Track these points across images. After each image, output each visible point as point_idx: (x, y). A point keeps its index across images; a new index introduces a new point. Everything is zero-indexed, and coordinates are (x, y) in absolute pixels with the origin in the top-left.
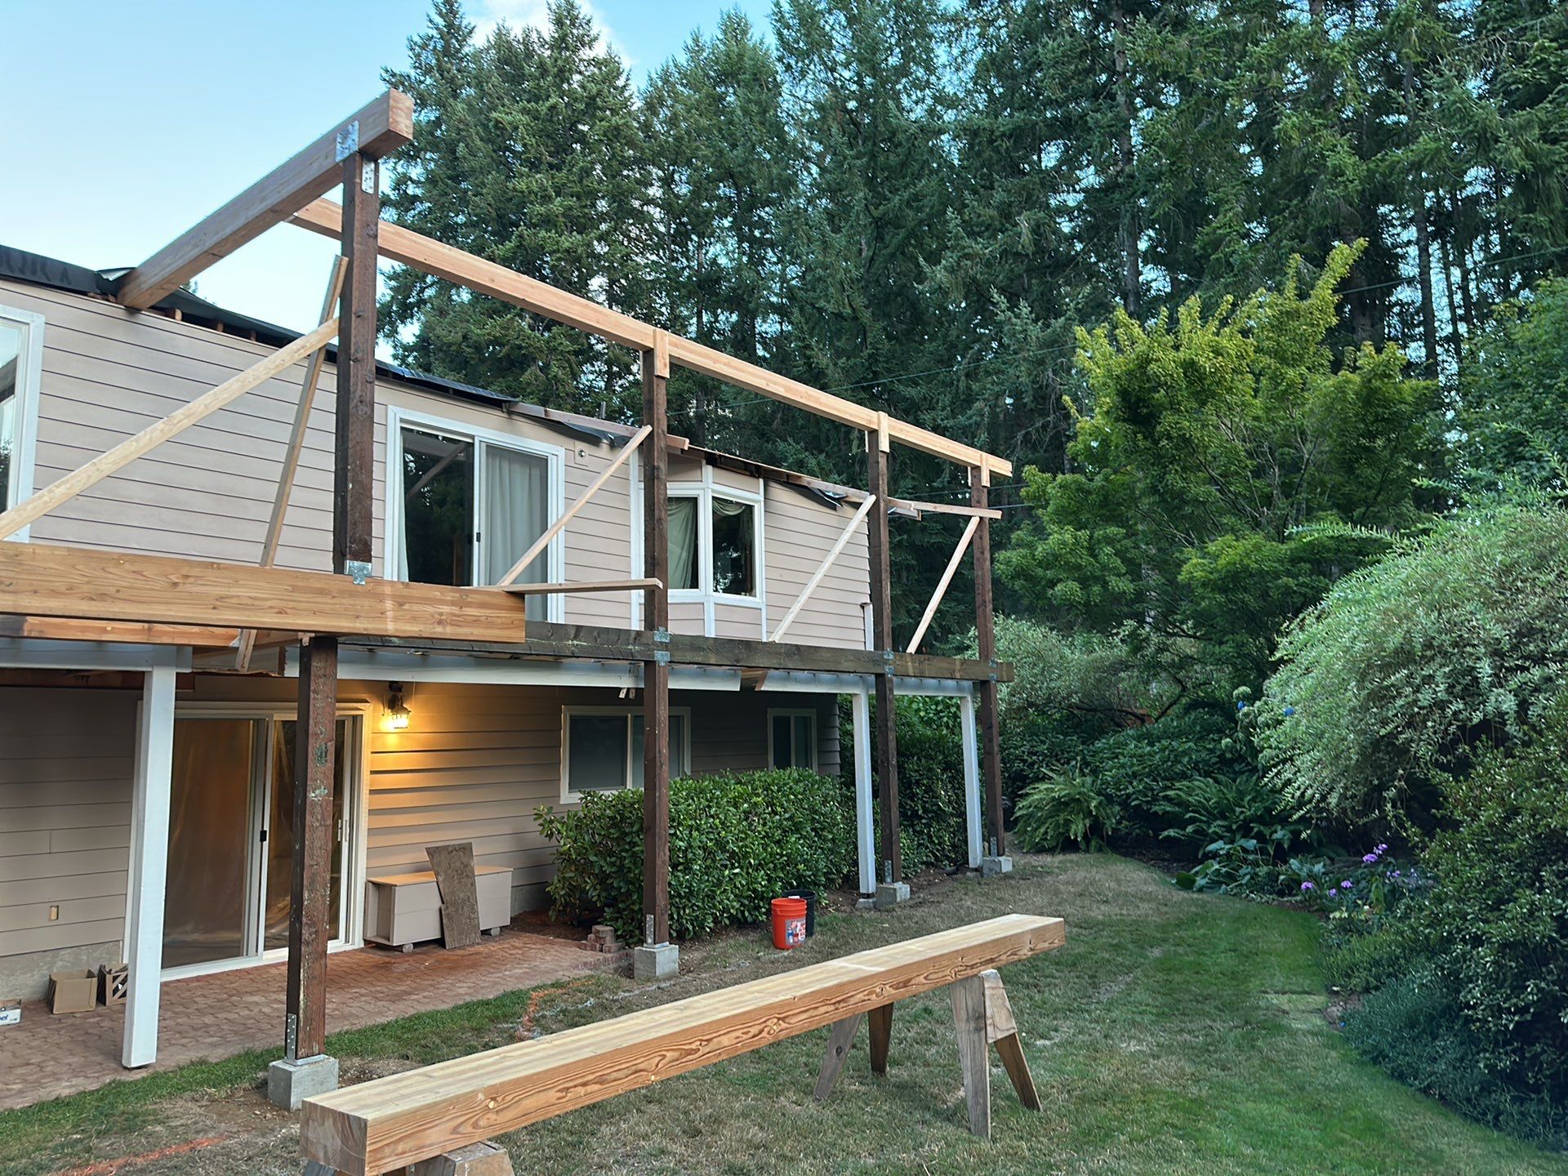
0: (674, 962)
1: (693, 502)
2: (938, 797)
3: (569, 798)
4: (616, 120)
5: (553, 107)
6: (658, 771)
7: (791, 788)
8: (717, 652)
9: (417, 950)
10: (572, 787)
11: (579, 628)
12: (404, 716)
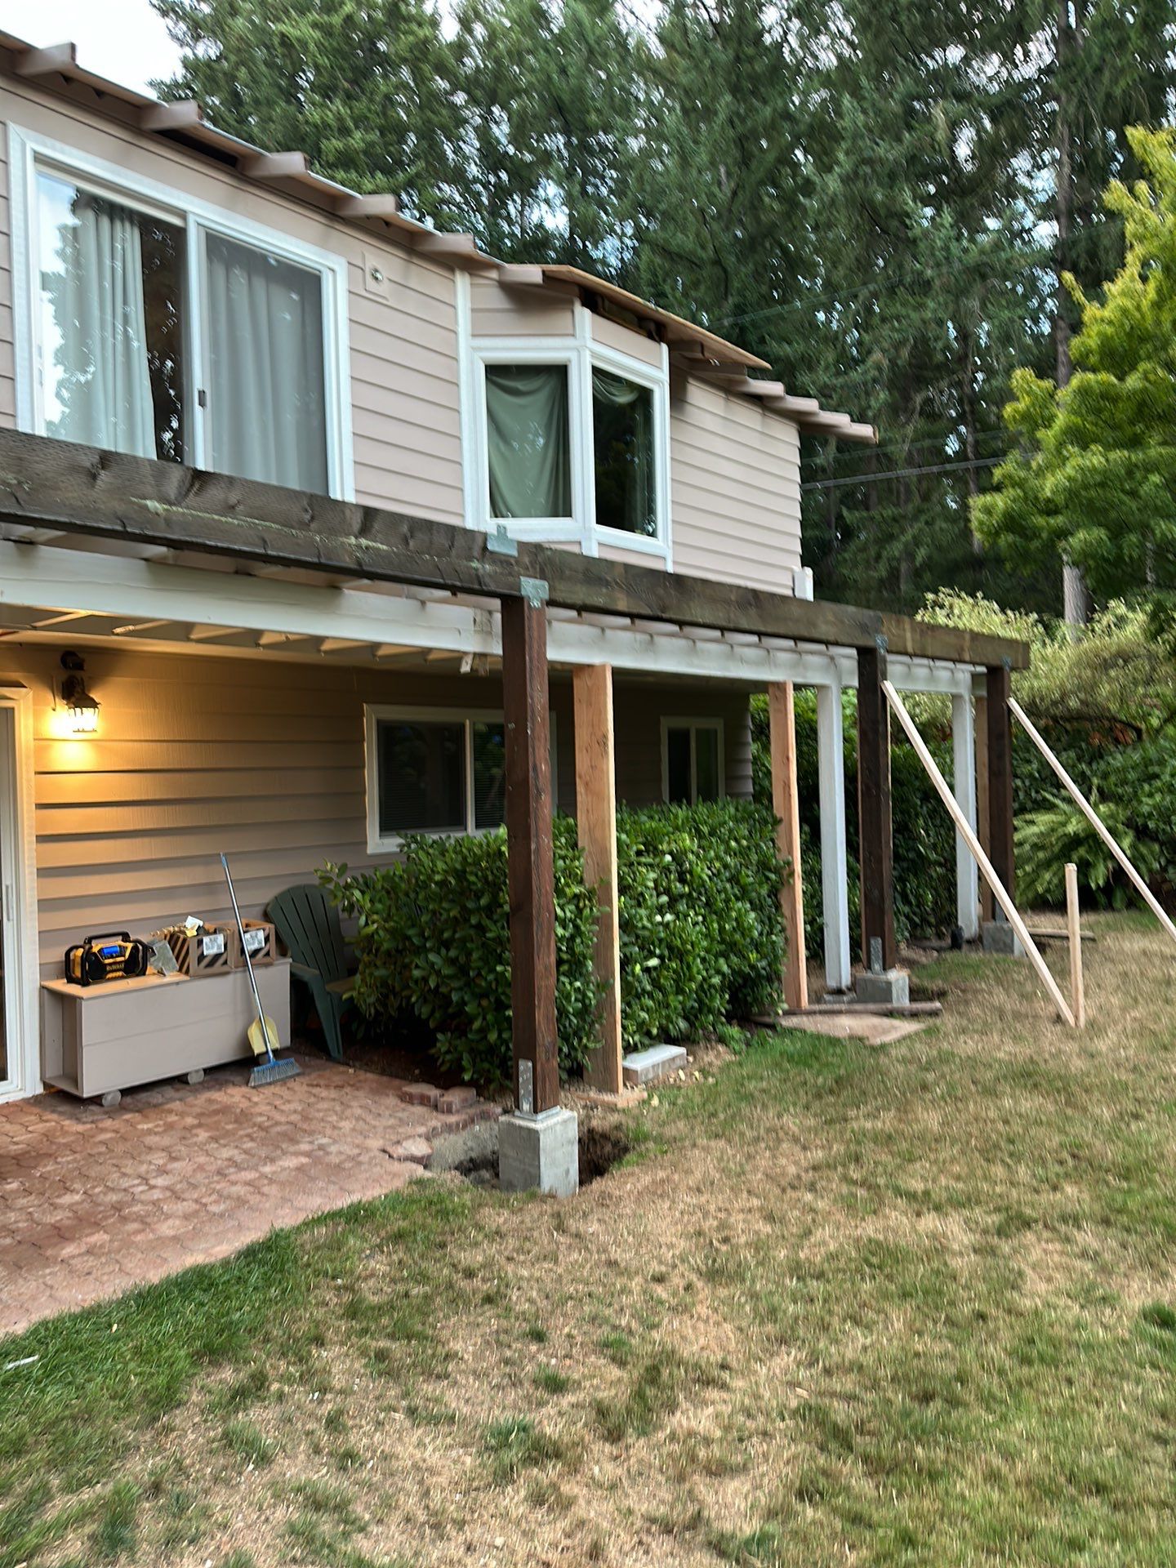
0: (570, 1142)
1: (559, 373)
2: (918, 838)
3: (379, 844)
4: (421, 33)
5: (349, 19)
6: (533, 804)
7: (731, 831)
8: (630, 591)
9: (128, 1100)
10: (386, 827)
11: (369, 513)
12: (89, 712)
